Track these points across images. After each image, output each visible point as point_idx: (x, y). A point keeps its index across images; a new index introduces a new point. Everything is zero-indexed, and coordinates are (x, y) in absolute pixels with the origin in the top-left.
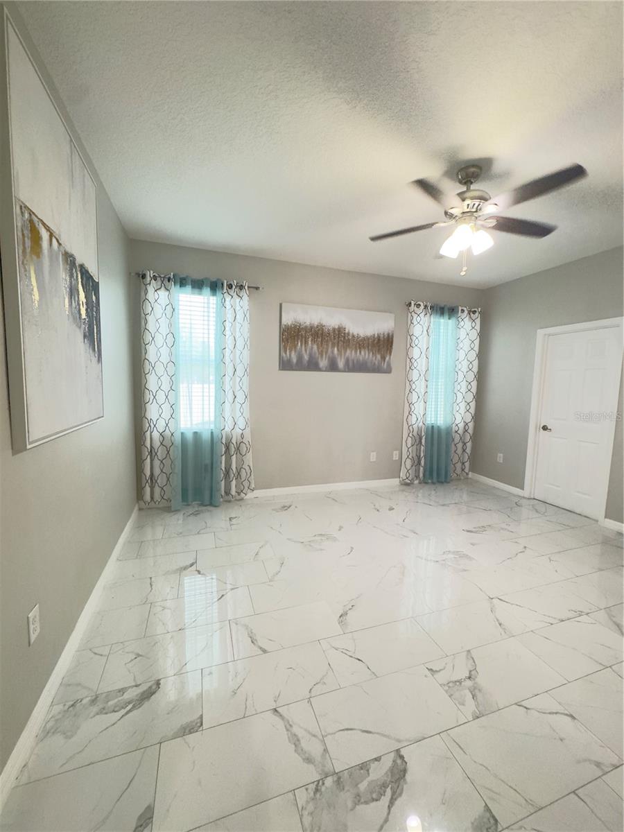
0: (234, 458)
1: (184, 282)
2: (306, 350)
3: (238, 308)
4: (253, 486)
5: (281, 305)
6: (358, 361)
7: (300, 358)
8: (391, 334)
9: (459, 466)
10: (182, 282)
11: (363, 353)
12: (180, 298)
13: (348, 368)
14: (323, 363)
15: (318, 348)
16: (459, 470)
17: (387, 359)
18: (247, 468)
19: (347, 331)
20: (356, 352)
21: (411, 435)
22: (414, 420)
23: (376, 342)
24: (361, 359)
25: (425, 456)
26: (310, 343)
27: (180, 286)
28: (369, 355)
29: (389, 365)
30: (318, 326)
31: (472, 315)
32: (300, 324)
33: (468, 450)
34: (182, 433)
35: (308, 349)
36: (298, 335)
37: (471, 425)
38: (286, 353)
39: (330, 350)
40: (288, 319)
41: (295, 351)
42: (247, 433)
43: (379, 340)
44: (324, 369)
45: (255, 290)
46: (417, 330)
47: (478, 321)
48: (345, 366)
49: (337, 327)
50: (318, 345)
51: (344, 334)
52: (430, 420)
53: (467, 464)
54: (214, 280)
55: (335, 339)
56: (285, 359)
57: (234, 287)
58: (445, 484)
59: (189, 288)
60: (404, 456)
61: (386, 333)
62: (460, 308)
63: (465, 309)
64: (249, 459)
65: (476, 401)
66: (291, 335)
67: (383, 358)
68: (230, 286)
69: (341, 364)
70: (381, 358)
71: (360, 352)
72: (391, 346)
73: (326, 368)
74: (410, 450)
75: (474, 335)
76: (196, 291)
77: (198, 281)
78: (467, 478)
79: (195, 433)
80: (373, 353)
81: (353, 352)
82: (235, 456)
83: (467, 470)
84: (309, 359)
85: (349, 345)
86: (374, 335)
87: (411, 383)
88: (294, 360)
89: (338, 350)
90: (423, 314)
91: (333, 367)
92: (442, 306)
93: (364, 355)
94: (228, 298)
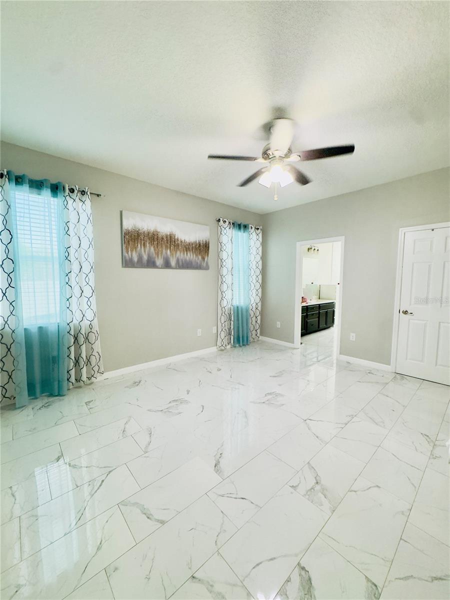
0: (84, 348)
1: (20, 180)
2: (145, 251)
3: (81, 211)
4: (102, 370)
5: (121, 212)
6: (186, 260)
7: (140, 258)
8: (207, 241)
9: (254, 332)
10: (19, 180)
11: (189, 254)
12: (17, 196)
13: (179, 266)
14: (159, 262)
15: (155, 250)
16: (254, 336)
17: (206, 259)
18: (97, 355)
19: (176, 238)
20: (184, 254)
21: (223, 314)
22: (224, 303)
23: (197, 246)
24: (188, 259)
25: (234, 329)
26: (148, 245)
27: (16, 184)
28: (193, 257)
29: (207, 263)
30: (154, 232)
31: (257, 231)
32: (139, 230)
33: (259, 322)
34: (25, 329)
35: (146, 251)
36: (138, 238)
37: (260, 304)
38: (128, 253)
39: (164, 251)
40: (128, 224)
41: (136, 251)
42: (95, 323)
43: (200, 245)
44: (160, 267)
45: (96, 197)
46: (224, 239)
47: (260, 235)
48: (176, 264)
49: (169, 234)
50: (154, 247)
51: (175, 239)
52: (236, 303)
53: (258, 331)
54: (54, 183)
55: (167, 243)
56: (127, 258)
57: (76, 191)
58: (247, 346)
59: (26, 187)
60: (220, 330)
61: (204, 240)
62: (250, 226)
63: (253, 226)
64: (97, 347)
65: (262, 288)
66: (131, 238)
67: (203, 259)
68: (72, 191)
69: (173, 263)
70: (202, 258)
71: (187, 254)
72: (208, 250)
73: (162, 266)
74: (223, 325)
75: (259, 244)
76: (35, 190)
77: (37, 181)
78: (259, 340)
79: (40, 328)
80: (196, 255)
81: (182, 254)
82: (84, 345)
83: (258, 335)
84: (148, 259)
85: (178, 248)
86: (196, 241)
87: (223, 277)
88: (135, 259)
89: (171, 252)
90: (228, 228)
91: (167, 265)
92: (239, 223)
93: (190, 256)
94: (70, 201)
